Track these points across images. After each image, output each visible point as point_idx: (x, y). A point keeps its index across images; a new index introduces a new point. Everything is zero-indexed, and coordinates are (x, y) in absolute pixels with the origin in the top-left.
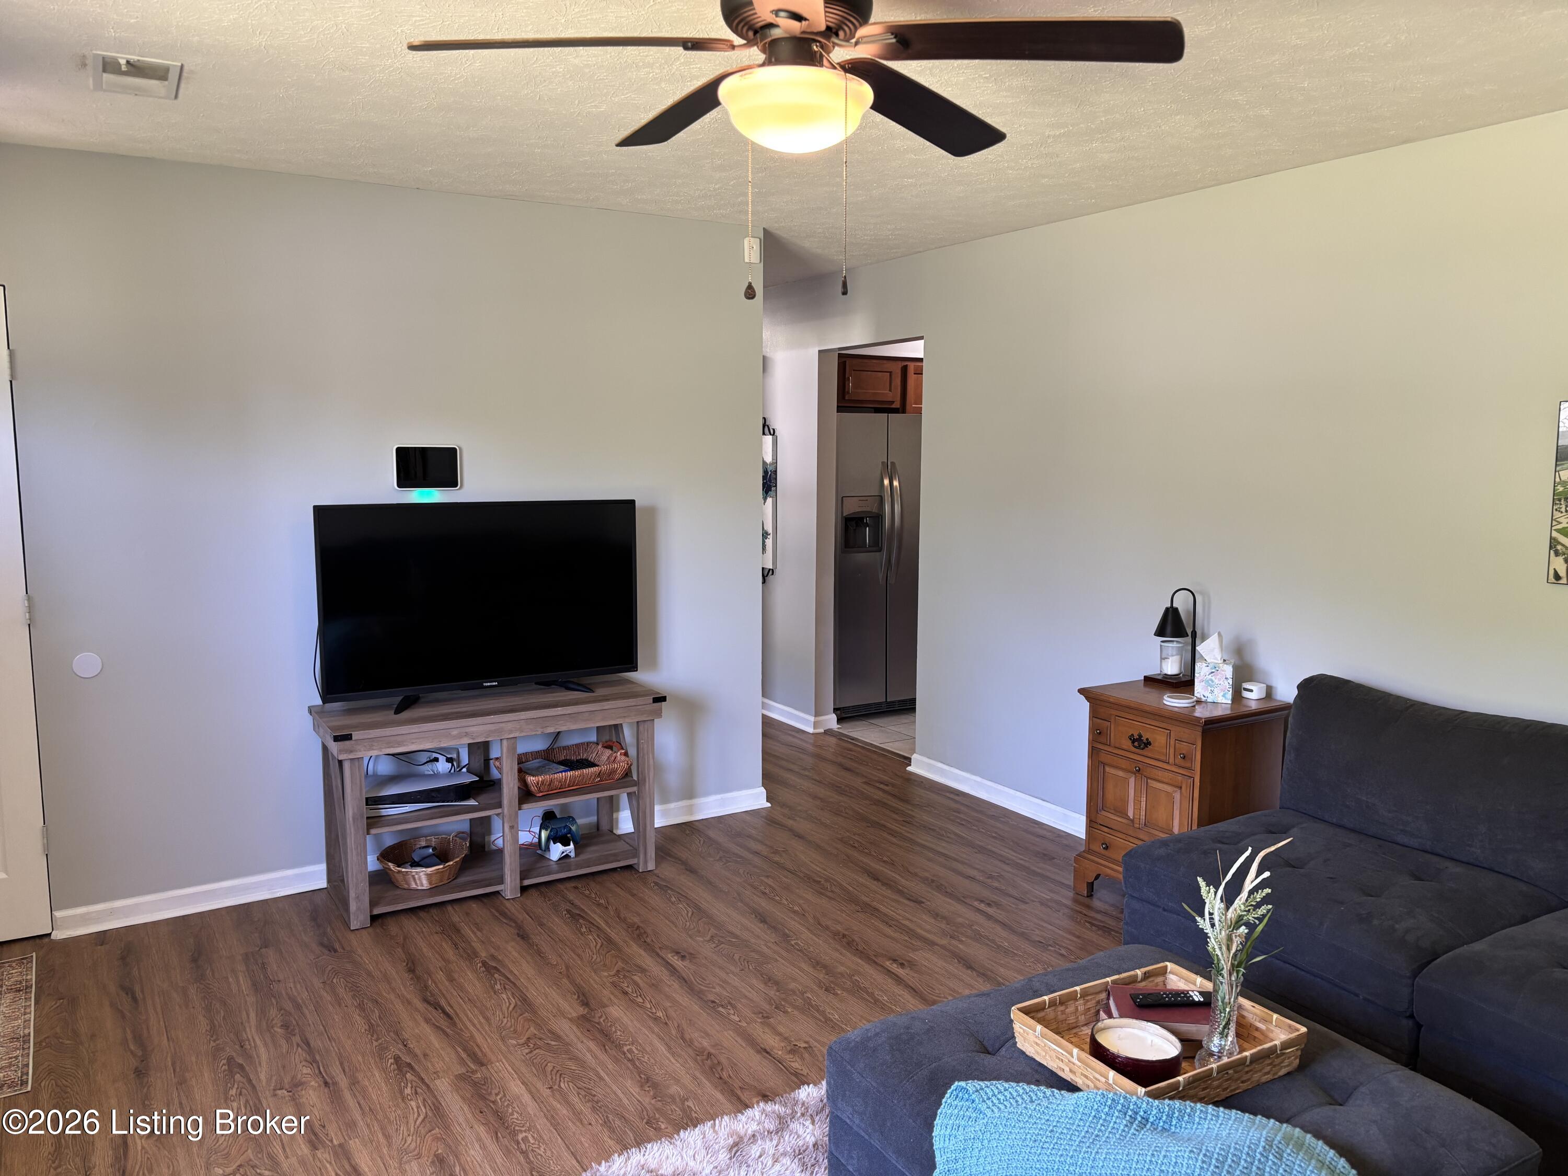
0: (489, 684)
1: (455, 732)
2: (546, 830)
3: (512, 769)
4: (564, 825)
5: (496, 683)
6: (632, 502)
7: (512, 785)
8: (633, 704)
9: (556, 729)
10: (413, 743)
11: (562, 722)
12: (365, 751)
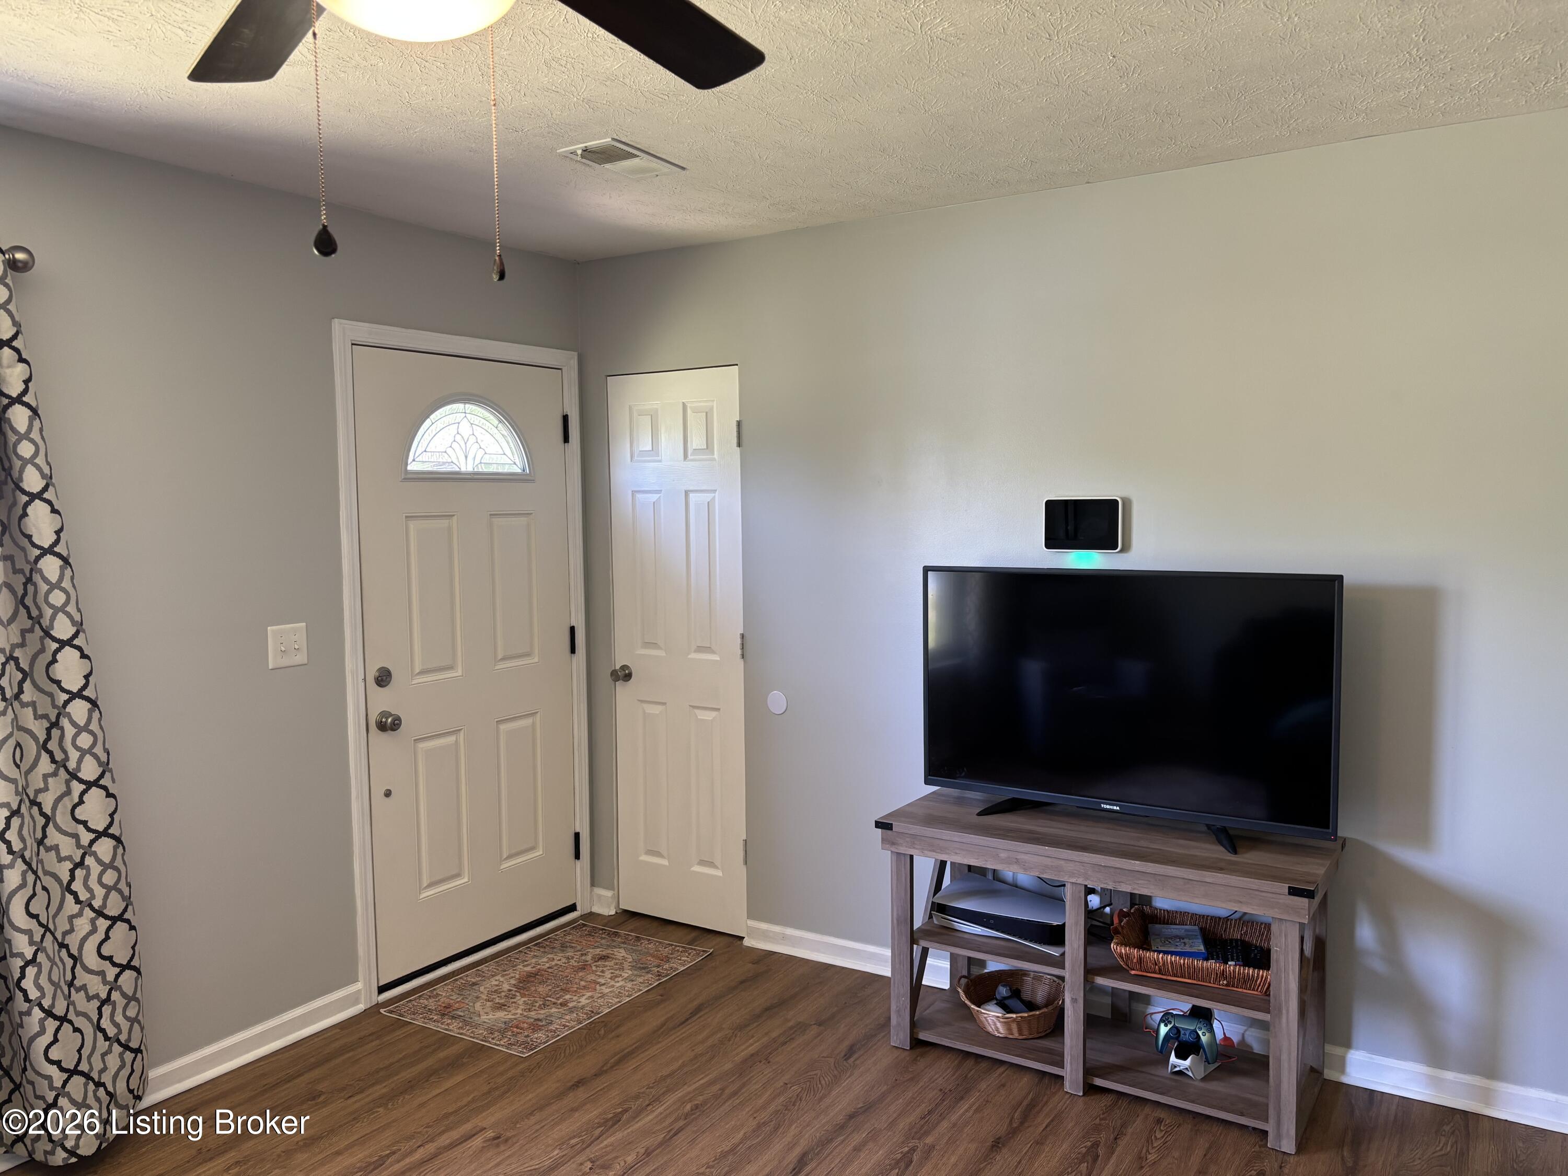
0: (1108, 807)
1: (1003, 855)
2: (1166, 1025)
3: (1076, 924)
4: (1192, 1028)
5: (1118, 808)
6: (1340, 578)
7: (1076, 946)
8: (1255, 887)
9: (1134, 889)
10: (956, 853)
11: (1142, 882)
12: (906, 847)
